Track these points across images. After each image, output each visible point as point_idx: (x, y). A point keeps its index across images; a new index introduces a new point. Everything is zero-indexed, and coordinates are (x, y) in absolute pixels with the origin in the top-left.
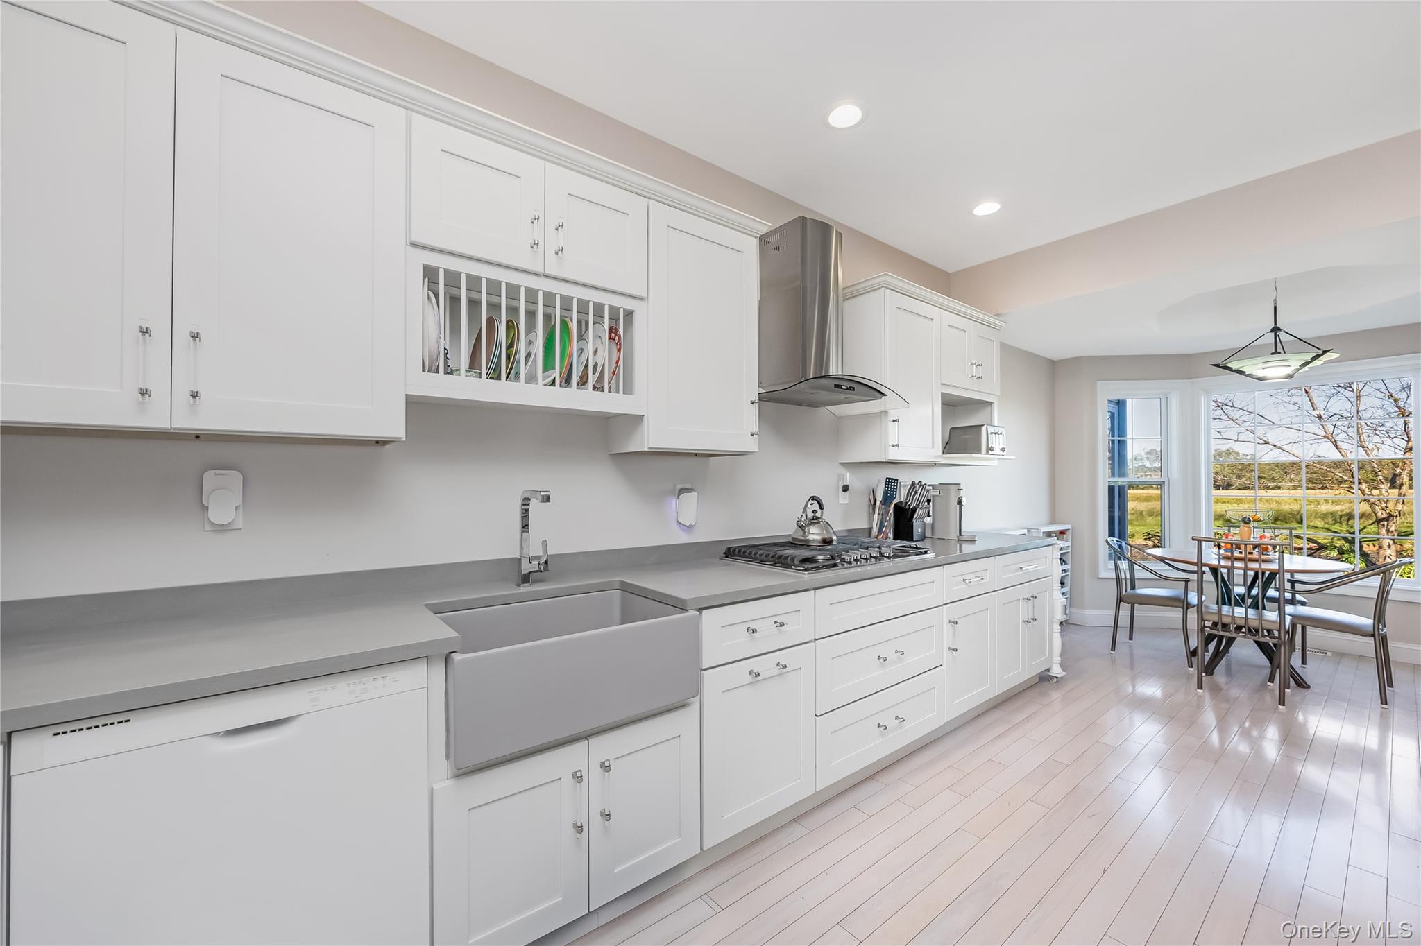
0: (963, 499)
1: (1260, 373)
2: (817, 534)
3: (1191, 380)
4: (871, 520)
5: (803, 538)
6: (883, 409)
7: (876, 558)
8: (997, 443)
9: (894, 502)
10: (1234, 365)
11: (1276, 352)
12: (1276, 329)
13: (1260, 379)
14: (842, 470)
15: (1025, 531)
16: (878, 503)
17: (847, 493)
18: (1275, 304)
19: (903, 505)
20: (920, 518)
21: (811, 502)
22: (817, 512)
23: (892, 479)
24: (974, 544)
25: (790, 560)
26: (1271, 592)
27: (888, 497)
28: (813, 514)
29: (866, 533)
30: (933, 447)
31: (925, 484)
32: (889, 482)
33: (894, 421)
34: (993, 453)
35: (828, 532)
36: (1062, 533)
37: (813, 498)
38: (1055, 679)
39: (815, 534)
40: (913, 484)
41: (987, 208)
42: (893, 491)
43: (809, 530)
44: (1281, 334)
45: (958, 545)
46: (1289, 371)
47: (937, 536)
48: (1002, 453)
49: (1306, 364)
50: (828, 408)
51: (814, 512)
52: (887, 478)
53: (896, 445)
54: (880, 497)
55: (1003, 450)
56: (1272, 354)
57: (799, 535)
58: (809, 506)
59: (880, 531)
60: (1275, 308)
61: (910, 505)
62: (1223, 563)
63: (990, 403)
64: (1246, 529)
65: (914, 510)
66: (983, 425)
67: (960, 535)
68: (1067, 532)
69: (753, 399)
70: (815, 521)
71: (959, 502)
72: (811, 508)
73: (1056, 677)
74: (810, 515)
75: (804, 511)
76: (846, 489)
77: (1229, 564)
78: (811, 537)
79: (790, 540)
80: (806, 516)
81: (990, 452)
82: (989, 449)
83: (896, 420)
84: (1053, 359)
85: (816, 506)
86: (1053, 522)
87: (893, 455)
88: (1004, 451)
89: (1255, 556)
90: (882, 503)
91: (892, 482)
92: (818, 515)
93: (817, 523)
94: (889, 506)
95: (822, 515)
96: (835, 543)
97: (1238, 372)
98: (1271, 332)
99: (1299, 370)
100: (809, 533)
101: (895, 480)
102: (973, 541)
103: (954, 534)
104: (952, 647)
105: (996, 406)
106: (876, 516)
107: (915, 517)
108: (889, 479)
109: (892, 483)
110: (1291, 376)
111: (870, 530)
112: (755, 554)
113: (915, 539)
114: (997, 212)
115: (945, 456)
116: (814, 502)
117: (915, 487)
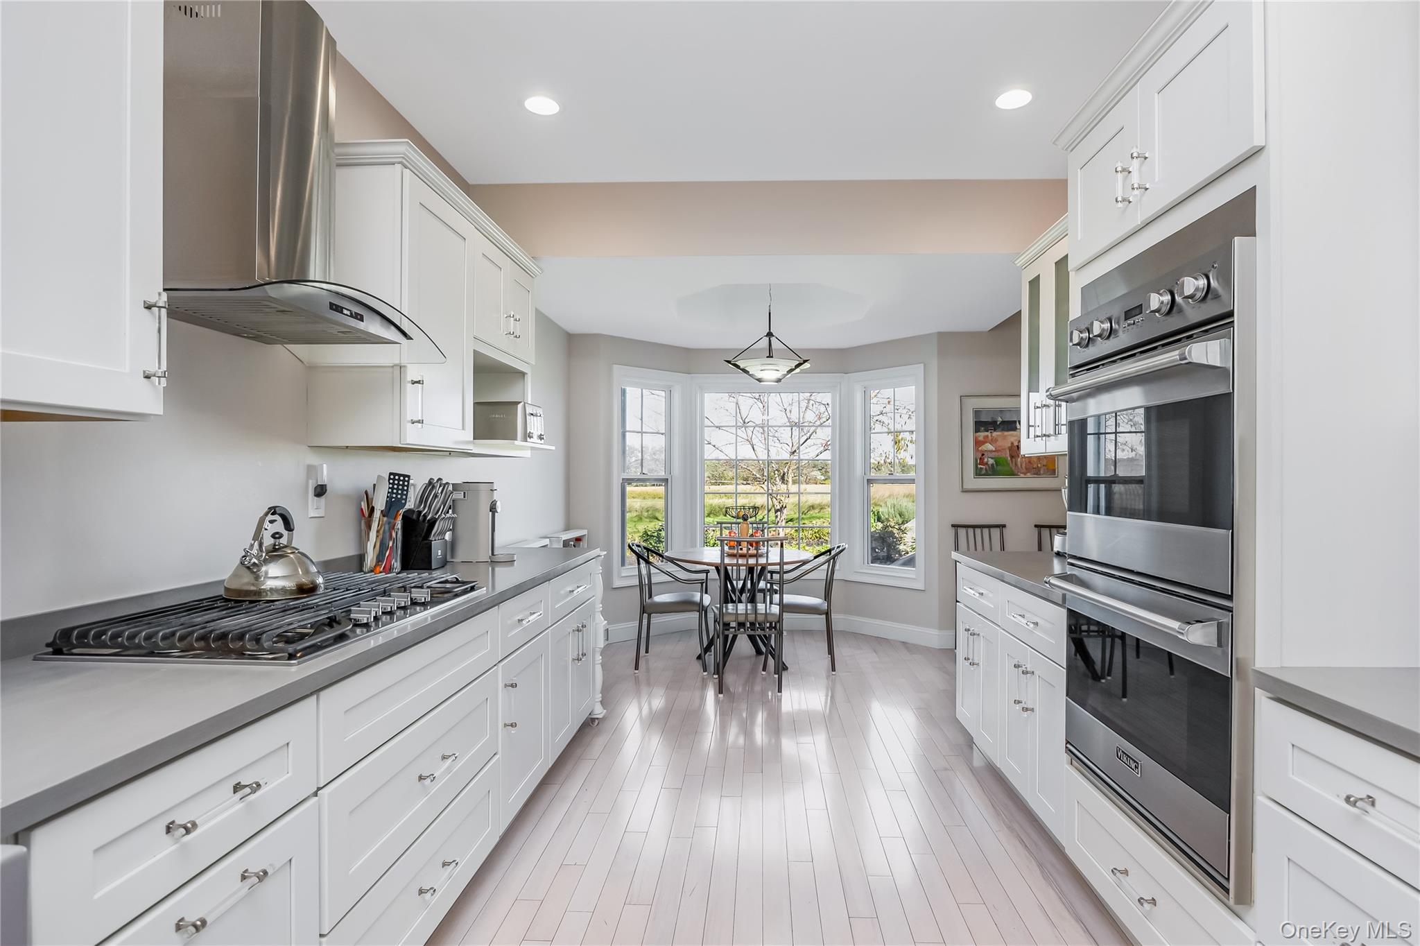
0: (498, 504)
1: (759, 375)
2: (284, 577)
3: (689, 375)
4: (362, 540)
5: (253, 588)
6: (397, 362)
7: (404, 608)
8: (536, 426)
9: (402, 511)
10: (742, 364)
11: (770, 356)
12: (770, 335)
13: (759, 380)
14: (313, 459)
15: (546, 542)
16: (377, 514)
17: (323, 499)
18: (770, 310)
19: (415, 517)
20: (439, 534)
21: (270, 517)
22: (281, 536)
23: (400, 475)
24: (513, 565)
25: (250, 640)
26: (762, 584)
27: (393, 505)
28: (272, 541)
29: (355, 564)
30: (463, 429)
31: (447, 483)
32: (394, 479)
33: (414, 383)
34: (532, 440)
35: (307, 572)
36: (578, 539)
37: (273, 510)
38: (597, 721)
39: (276, 577)
40: (430, 482)
41: (542, 105)
42: (402, 494)
43: (266, 573)
44: (773, 339)
45: (490, 569)
46: (778, 375)
47: (458, 559)
48: (539, 441)
49: (792, 370)
50: (291, 347)
51: (276, 536)
52: (391, 474)
53: (418, 422)
54: (380, 503)
55: (541, 437)
56: (767, 357)
57: (245, 582)
58: (267, 524)
59: (379, 559)
60: (770, 314)
61: (425, 516)
62: (727, 561)
63: (523, 374)
64: (745, 525)
65: (432, 523)
66: (520, 402)
67: (493, 554)
68: (584, 540)
69: (153, 299)
70: (276, 553)
71: (493, 509)
72: (270, 529)
73: (597, 719)
74: (268, 541)
75: (257, 536)
76: (320, 491)
77: (735, 561)
78: (270, 584)
79: (222, 592)
80: (261, 545)
81: (528, 439)
82: (527, 436)
83: (418, 382)
84: (569, 332)
85: (279, 526)
86: (568, 528)
87: (413, 437)
88: (541, 439)
89: (753, 551)
90: (384, 514)
91: (399, 480)
92: (284, 541)
93: (281, 556)
94: (395, 518)
95: (290, 540)
96: (321, 591)
97: (744, 371)
98: (766, 336)
99: (786, 375)
100: (267, 577)
101: (405, 476)
102: (511, 562)
103: (484, 555)
104: (508, 722)
105: (529, 379)
106: (373, 534)
107: (433, 534)
108: (395, 474)
109: (399, 482)
110: (779, 381)
111: (361, 558)
112: (132, 637)
113: (433, 568)
114: (554, 115)
115: (477, 441)
116: (277, 517)
117: (433, 487)
